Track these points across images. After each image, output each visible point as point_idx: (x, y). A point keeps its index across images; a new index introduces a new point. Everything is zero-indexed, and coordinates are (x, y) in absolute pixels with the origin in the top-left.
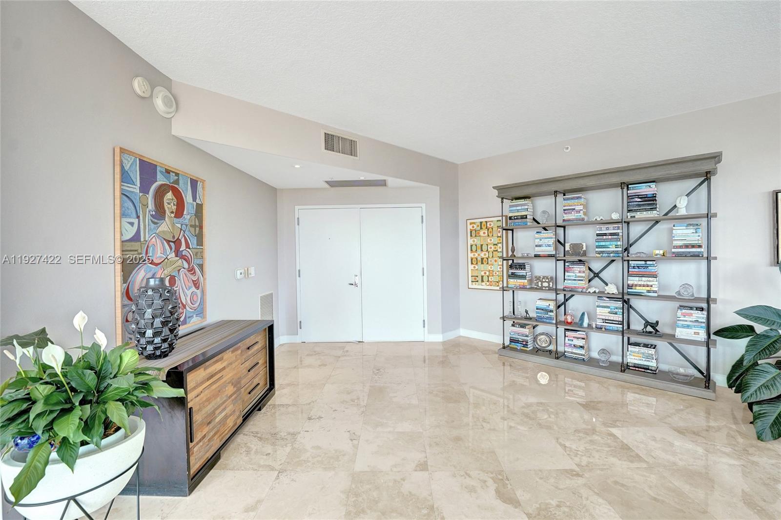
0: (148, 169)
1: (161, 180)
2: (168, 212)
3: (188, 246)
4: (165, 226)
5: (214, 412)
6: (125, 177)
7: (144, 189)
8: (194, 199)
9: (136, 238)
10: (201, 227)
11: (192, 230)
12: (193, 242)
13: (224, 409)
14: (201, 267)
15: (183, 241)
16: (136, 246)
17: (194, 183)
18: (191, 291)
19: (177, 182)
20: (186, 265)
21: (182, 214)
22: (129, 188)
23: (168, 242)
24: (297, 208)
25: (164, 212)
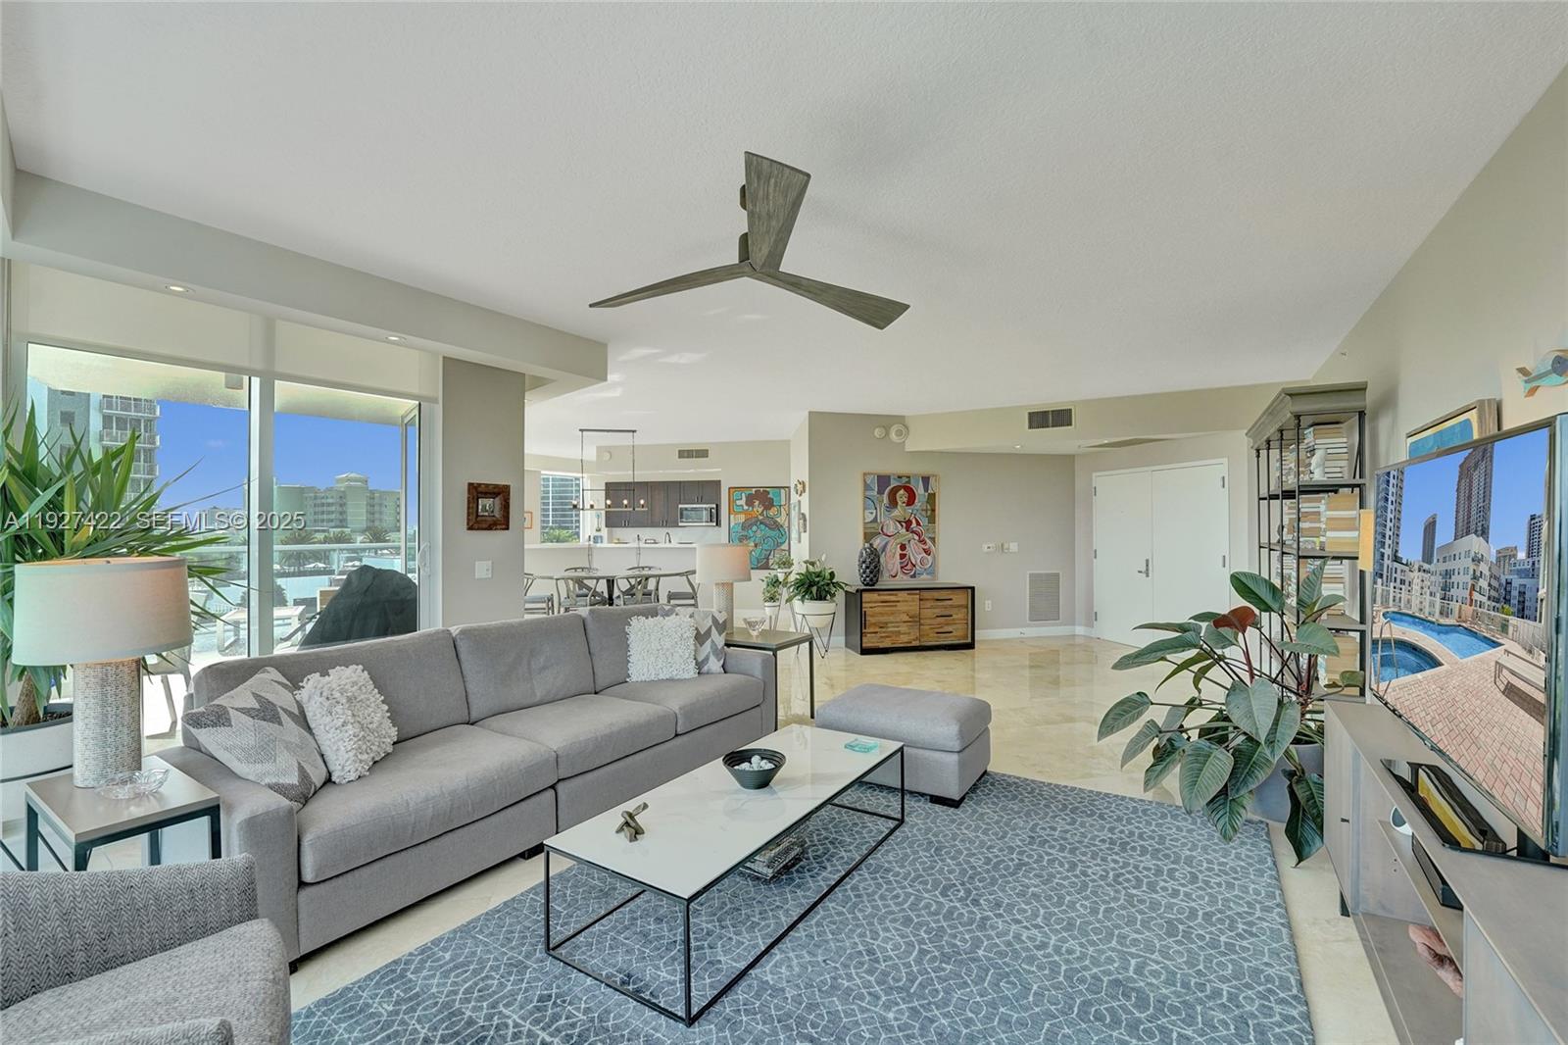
0: (883, 480)
1: (894, 484)
2: (900, 503)
3: (918, 524)
4: (897, 513)
5: (886, 623)
6: (867, 487)
7: (881, 492)
8: (926, 490)
9: (875, 520)
10: (933, 510)
11: (924, 513)
12: (924, 521)
13: (898, 627)
14: (933, 540)
15: (914, 521)
16: (875, 525)
17: (926, 480)
18: (921, 556)
19: (909, 482)
20: (917, 538)
21: (913, 503)
22: (868, 493)
23: (900, 522)
24: (1094, 474)
25: (897, 503)
